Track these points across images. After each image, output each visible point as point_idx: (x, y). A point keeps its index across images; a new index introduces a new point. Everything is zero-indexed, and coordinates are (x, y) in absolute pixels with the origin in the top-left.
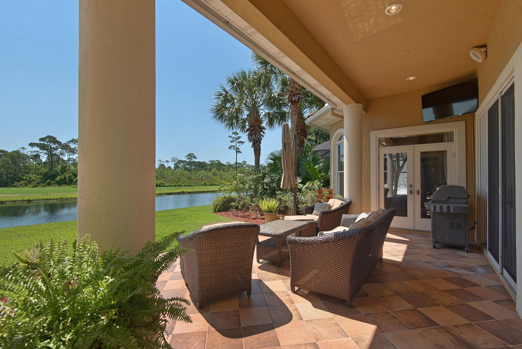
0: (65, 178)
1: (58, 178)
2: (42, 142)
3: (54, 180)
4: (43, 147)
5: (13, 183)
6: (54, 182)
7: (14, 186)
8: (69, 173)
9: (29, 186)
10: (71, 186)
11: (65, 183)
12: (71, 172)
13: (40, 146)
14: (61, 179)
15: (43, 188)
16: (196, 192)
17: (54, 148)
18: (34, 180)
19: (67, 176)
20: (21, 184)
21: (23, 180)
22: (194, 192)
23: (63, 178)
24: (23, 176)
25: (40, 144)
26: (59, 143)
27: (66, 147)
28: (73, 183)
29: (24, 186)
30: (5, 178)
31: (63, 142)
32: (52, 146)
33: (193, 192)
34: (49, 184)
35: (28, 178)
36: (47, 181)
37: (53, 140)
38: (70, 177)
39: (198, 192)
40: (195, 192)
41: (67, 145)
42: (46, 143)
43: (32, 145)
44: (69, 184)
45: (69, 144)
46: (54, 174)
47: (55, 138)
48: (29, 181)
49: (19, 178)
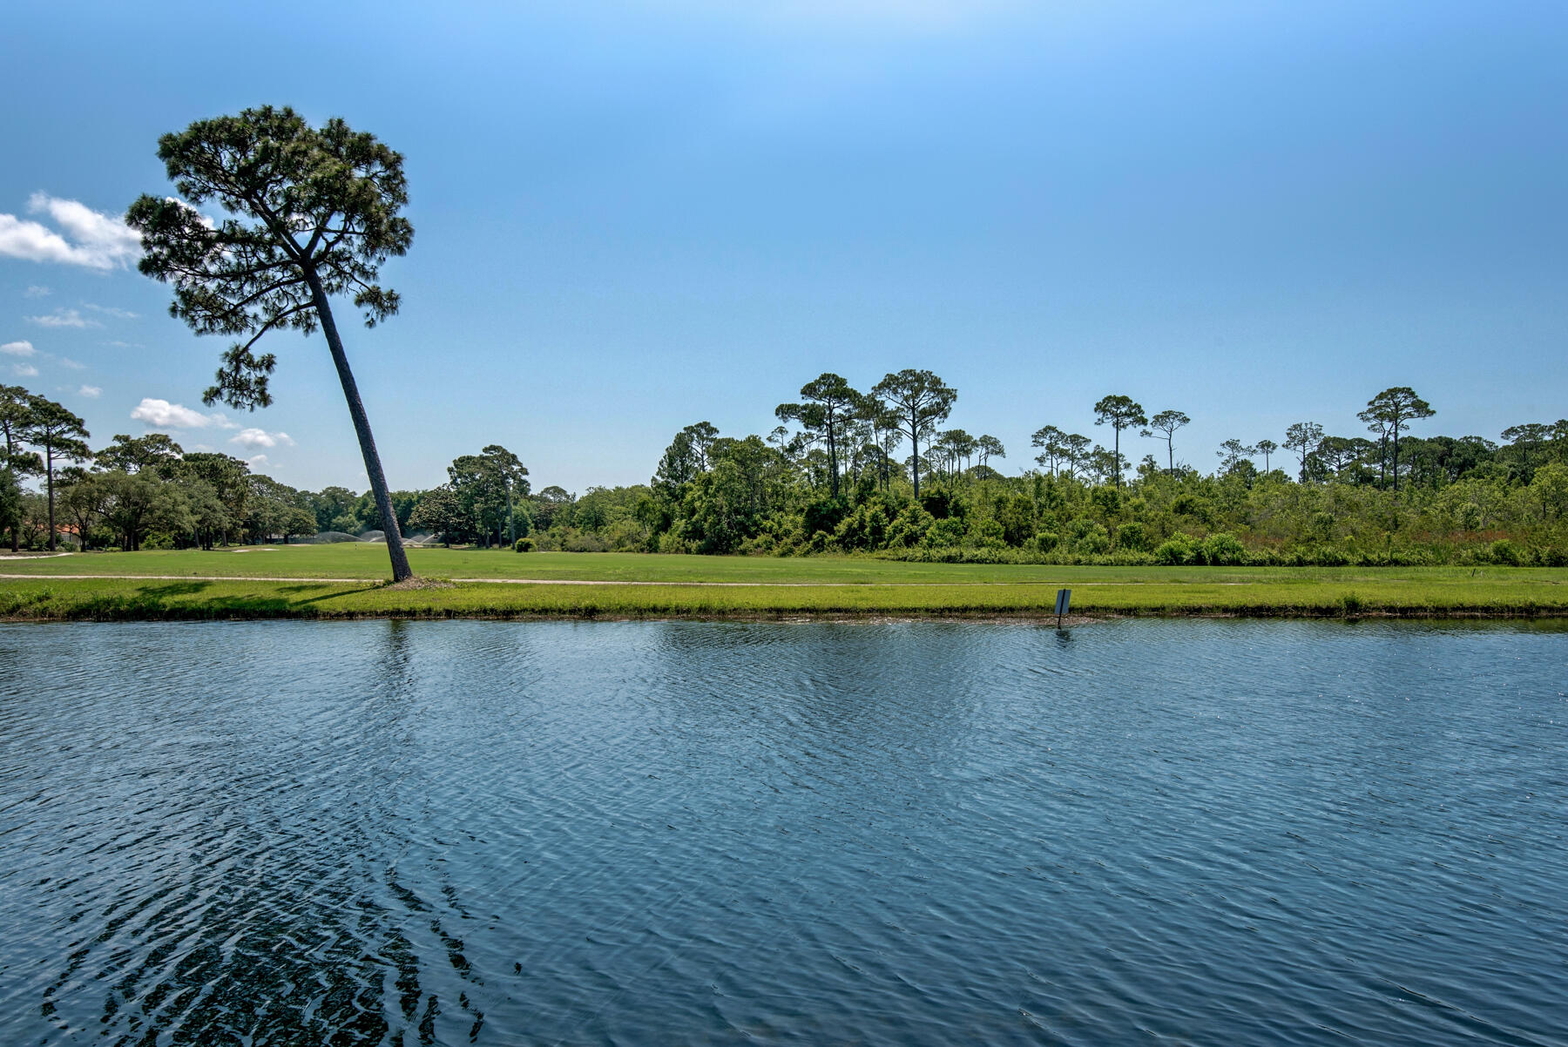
0: (862, 526)
1: (842, 527)
2: (810, 401)
3: (832, 532)
4: (813, 417)
5: (741, 542)
6: (831, 538)
7: (744, 553)
8: (875, 504)
9: (776, 550)
10: (875, 555)
11: (862, 543)
12: (882, 503)
13: (804, 414)
14: (850, 526)
15: (804, 560)
16: (1461, 608)
17: (840, 416)
18: (787, 533)
19: (868, 514)
20: (758, 546)
21: (764, 530)
22: (1444, 609)
23: (855, 526)
24: (766, 518)
25: (805, 407)
26: (853, 396)
27: (870, 408)
28: (885, 542)
29: (762, 552)
30: (726, 526)
31: (865, 391)
32: (837, 411)
33: (1438, 609)
34: (819, 546)
35: (776, 526)
36: (815, 536)
37: (834, 387)
38: (875, 518)
39: (1474, 608)
40: (1455, 609)
41: (876, 402)
42: (821, 403)
43: (785, 411)
44: (872, 550)
45: (878, 398)
46: (834, 510)
47: (842, 382)
48: (777, 537)
49: (755, 524)
